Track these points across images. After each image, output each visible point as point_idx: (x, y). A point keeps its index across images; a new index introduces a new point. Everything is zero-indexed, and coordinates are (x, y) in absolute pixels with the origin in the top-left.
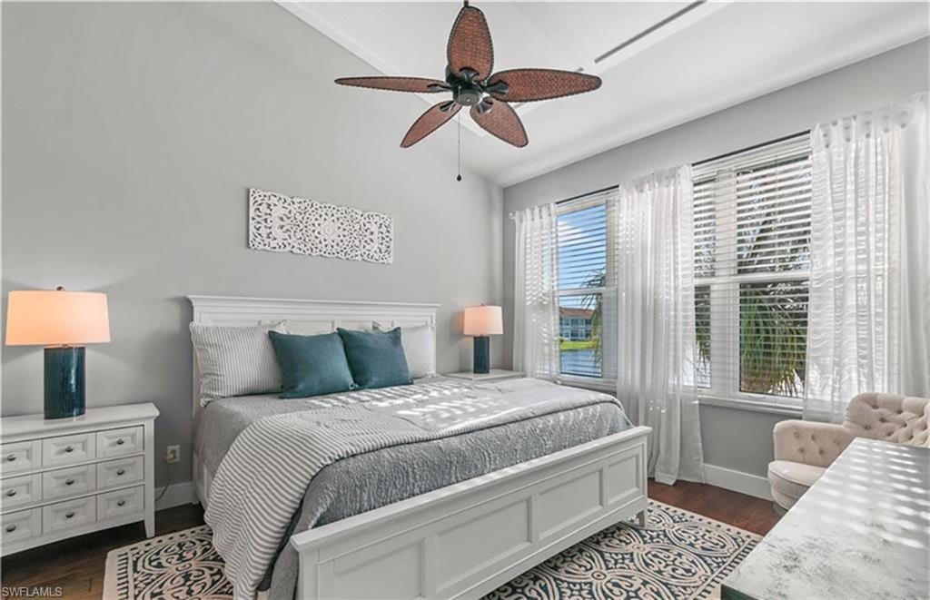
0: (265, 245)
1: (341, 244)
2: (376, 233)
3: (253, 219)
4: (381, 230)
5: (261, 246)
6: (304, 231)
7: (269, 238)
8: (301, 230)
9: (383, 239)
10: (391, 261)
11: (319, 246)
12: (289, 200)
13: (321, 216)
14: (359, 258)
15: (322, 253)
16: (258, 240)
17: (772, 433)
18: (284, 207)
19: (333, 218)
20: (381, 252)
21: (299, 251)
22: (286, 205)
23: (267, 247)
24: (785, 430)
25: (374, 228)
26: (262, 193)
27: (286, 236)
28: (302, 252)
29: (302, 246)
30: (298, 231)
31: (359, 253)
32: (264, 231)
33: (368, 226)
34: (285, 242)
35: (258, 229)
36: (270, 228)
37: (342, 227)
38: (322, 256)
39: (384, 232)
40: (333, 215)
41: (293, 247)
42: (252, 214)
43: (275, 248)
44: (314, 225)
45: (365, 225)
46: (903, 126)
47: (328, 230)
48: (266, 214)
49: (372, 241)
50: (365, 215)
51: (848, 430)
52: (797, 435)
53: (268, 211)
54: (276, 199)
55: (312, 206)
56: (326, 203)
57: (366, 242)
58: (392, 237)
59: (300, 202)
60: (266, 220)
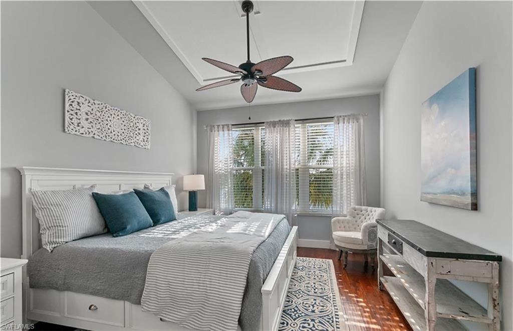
0: (76, 131)
1: (123, 134)
2: (142, 129)
3: (68, 111)
4: (144, 128)
5: (74, 132)
6: (101, 124)
7: (79, 126)
8: (99, 123)
9: (145, 133)
10: (149, 147)
11: (110, 134)
12: (92, 101)
13: (111, 115)
14: (133, 144)
15: (112, 139)
16: (72, 127)
17: (331, 223)
18: (88, 106)
19: (118, 117)
20: (144, 141)
21: (98, 137)
22: (90, 104)
23: (77, 133)
24: (335, 221)
25: (141, 126)
26: (74, 94)
27: (90, 125)
28: (100, 138)
29: (100, 134)
30: (97, 123)
31: (133, 141)
32: (75, 121)
33: (138, 124)
34: (90, 130)
35: (71, 119)
36: (79, 119)
37: (124, 124)
38: (112, 141)
39: (146, 129)
40: (118, 115)
41: (94, 134)
42: (67, 107)
43: (82, 134)
44: (107, 120)
45: (136, 124)
46: (358, 122)
47: (116, 125)
48: (77, 109)
49: (139, 134)
50: (136, 117)
51: (350, 219)
52: (339, 222)
53: (78, 108)
54: (84, 99)
55: (106, 108)
56: (115, 107)
57: (136, 134)
58: (150, 133)
59: (99, 104)
60: (76, 113)
